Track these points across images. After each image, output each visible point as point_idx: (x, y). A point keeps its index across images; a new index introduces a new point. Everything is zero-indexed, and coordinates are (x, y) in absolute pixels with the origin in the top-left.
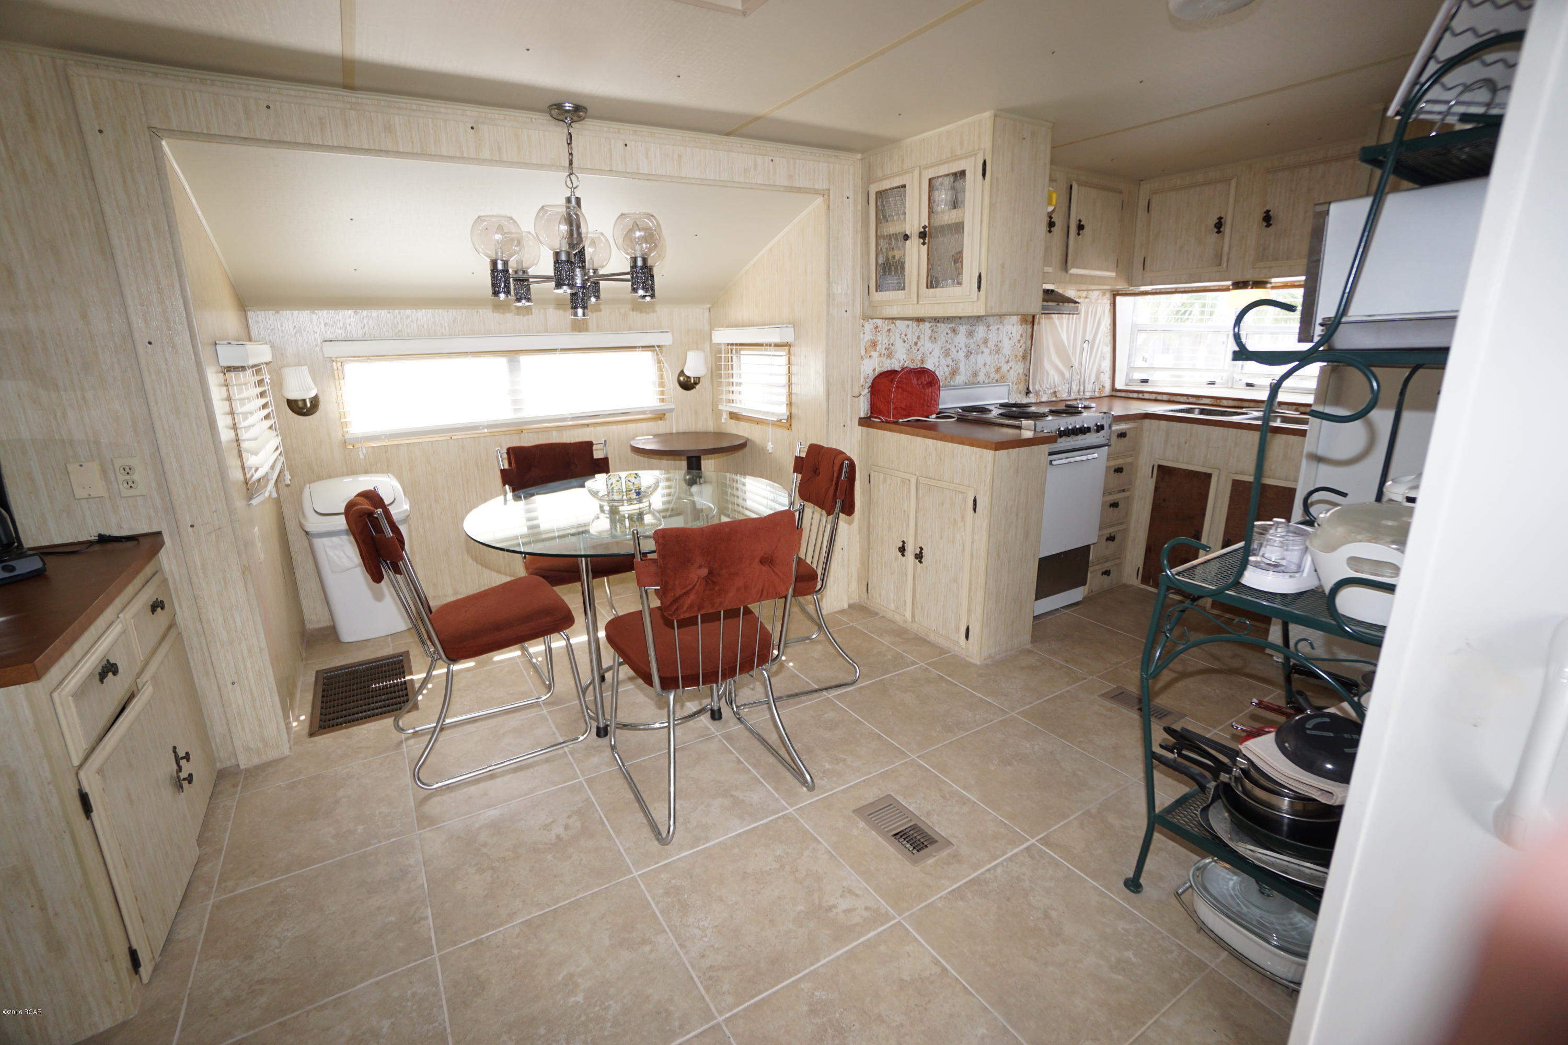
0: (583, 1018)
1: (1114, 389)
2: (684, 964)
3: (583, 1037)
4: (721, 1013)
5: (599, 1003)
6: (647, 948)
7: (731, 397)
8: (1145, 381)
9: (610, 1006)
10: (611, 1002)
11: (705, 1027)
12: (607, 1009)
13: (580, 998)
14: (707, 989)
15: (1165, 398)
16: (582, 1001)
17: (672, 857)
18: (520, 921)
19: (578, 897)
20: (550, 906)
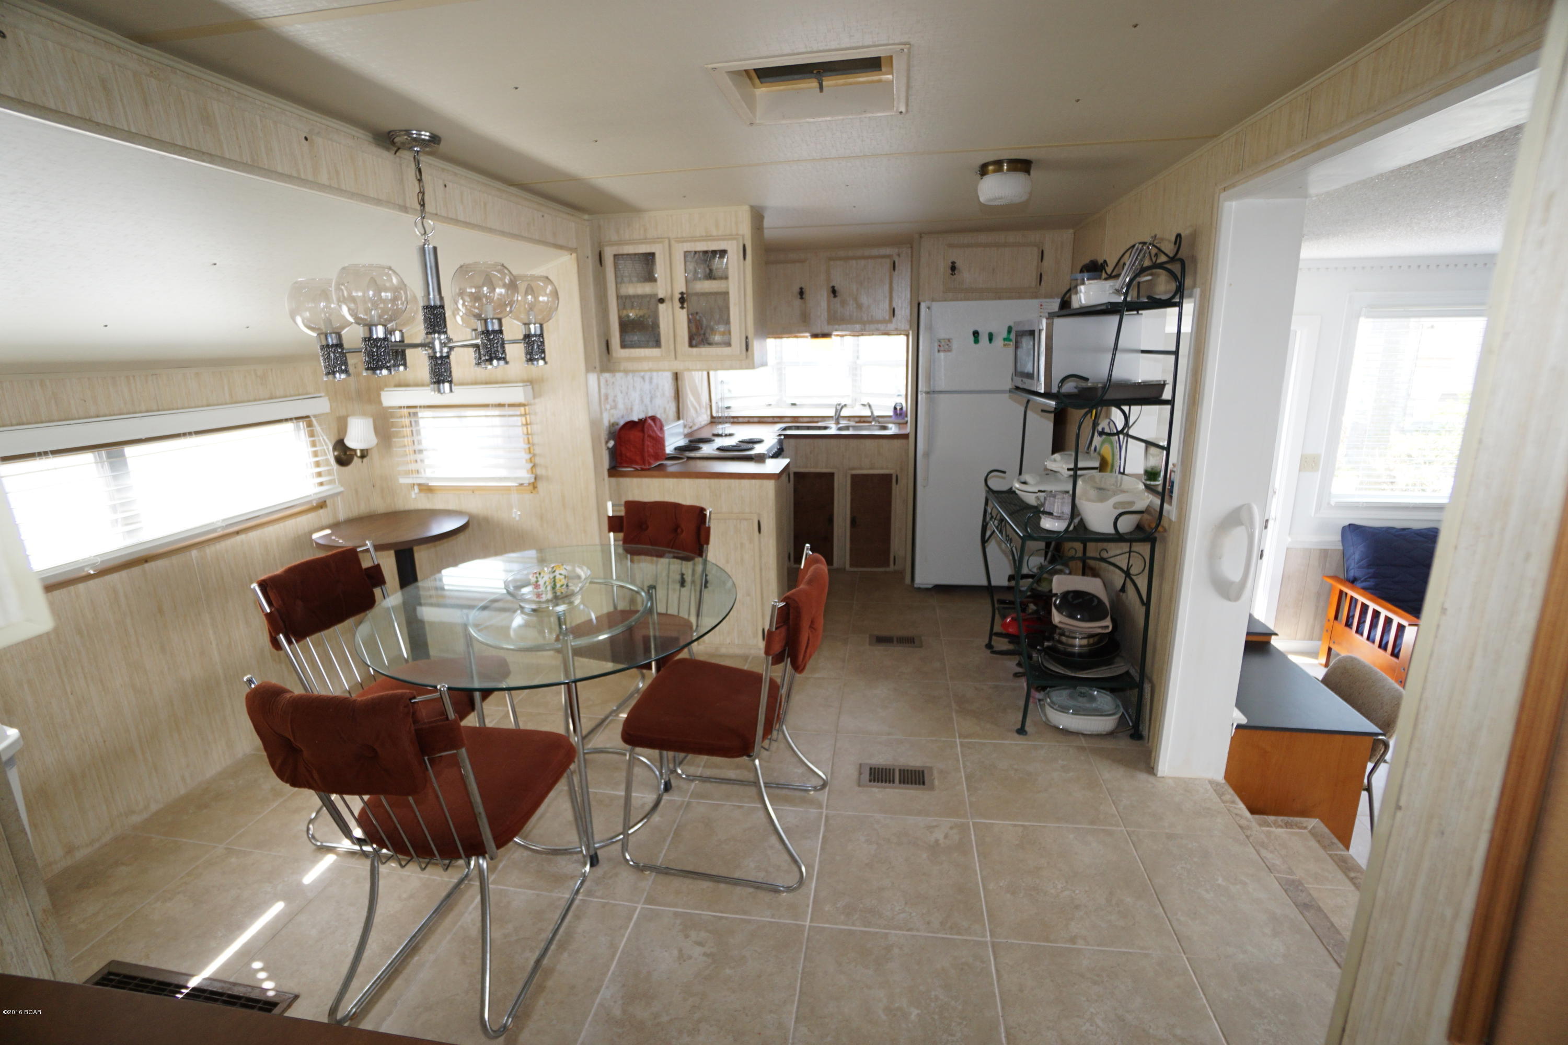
0: (936, 1017)
1: (712, 417)
2: (928, 937)
3: (954, 1024)
4: (984, 936)
5: (928, 1001)
6: (896, 951)
7: (413, 467)
8: (728, 408)
9: (936, 996)
10: (933, 993)
11: (990, 949)
12: (937, 998)
13: (915, 1012)
14: (959, 934)
15: (756, 420)
16: (919, 1011)
17: (810, 894)
18: (793, 1023)
19: (800, 972)
20: (794, 995)
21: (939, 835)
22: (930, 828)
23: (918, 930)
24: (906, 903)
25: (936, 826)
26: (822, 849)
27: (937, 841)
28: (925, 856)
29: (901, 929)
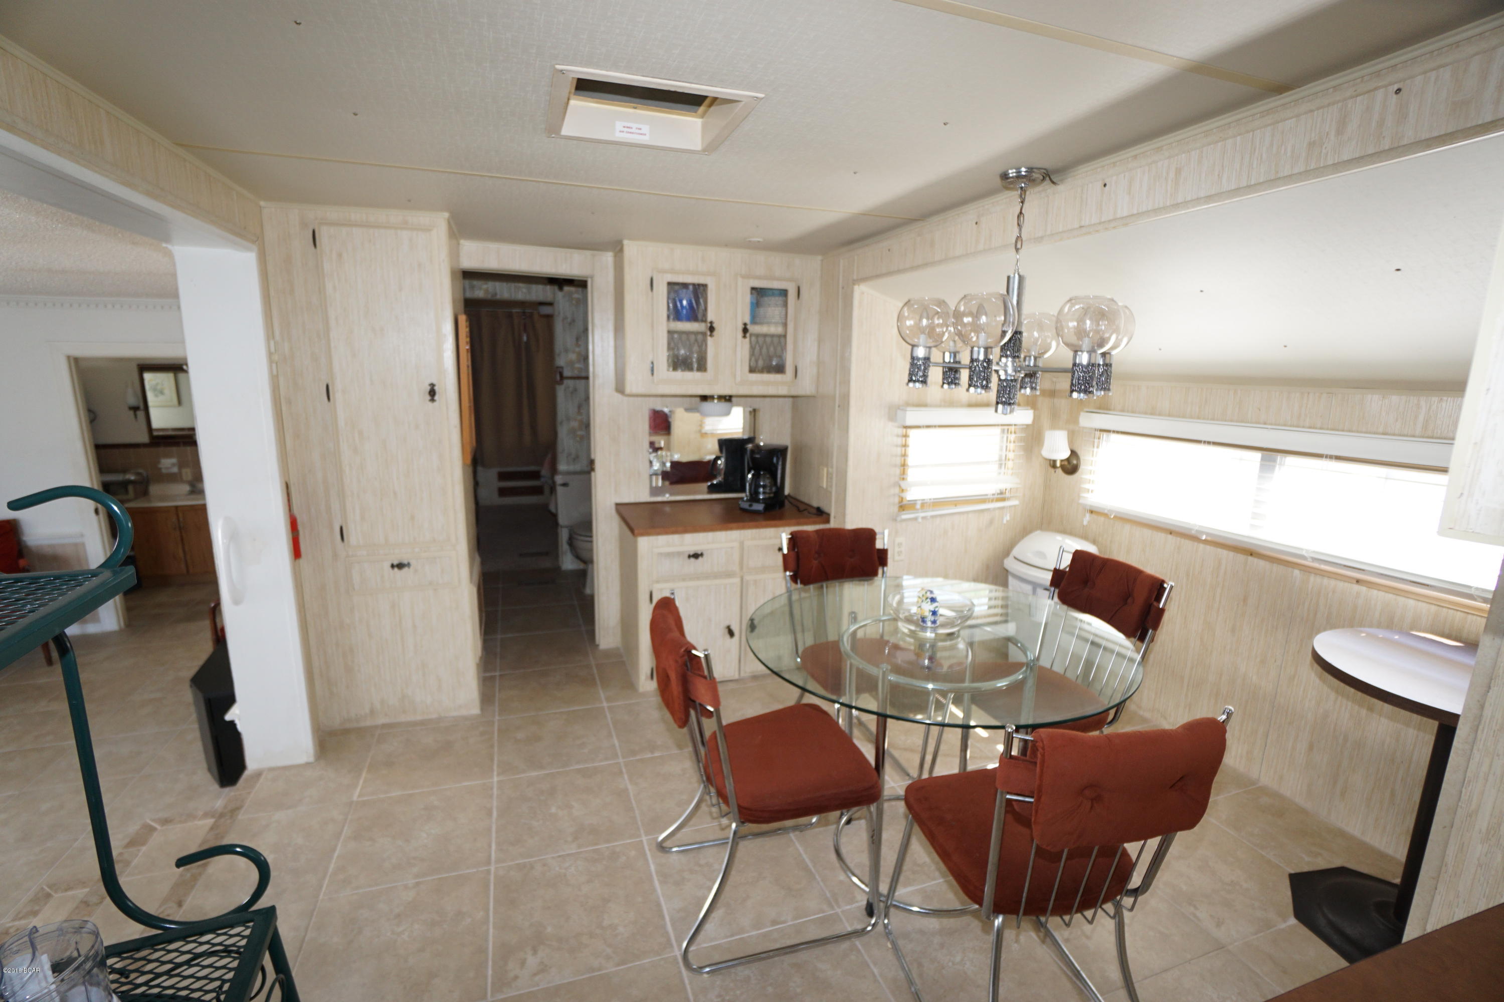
2: (544, 856)
4: (496, 869)
21: (532, 961)
22: (543, 969)
23: (553, 858)
24: (565, 875)
25: (535, 974)
26: (658, 905)
27: (535, 951)
28: (549, 929)
29: (568, 855)
